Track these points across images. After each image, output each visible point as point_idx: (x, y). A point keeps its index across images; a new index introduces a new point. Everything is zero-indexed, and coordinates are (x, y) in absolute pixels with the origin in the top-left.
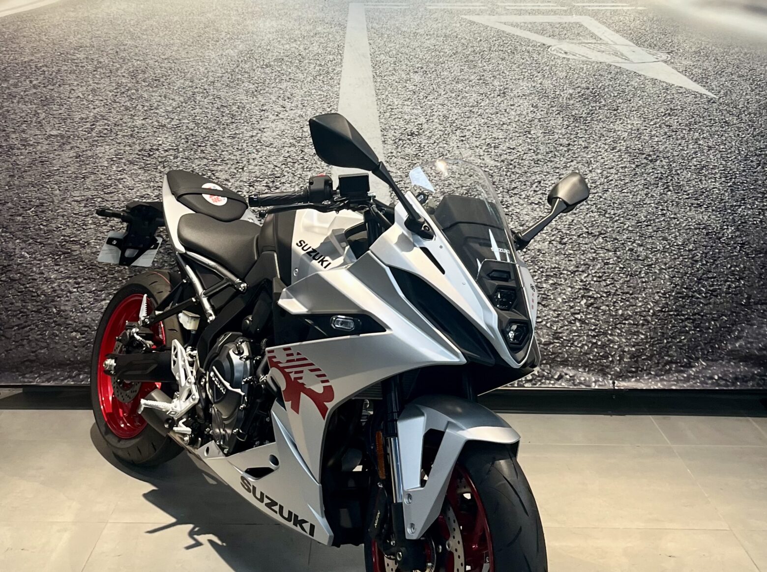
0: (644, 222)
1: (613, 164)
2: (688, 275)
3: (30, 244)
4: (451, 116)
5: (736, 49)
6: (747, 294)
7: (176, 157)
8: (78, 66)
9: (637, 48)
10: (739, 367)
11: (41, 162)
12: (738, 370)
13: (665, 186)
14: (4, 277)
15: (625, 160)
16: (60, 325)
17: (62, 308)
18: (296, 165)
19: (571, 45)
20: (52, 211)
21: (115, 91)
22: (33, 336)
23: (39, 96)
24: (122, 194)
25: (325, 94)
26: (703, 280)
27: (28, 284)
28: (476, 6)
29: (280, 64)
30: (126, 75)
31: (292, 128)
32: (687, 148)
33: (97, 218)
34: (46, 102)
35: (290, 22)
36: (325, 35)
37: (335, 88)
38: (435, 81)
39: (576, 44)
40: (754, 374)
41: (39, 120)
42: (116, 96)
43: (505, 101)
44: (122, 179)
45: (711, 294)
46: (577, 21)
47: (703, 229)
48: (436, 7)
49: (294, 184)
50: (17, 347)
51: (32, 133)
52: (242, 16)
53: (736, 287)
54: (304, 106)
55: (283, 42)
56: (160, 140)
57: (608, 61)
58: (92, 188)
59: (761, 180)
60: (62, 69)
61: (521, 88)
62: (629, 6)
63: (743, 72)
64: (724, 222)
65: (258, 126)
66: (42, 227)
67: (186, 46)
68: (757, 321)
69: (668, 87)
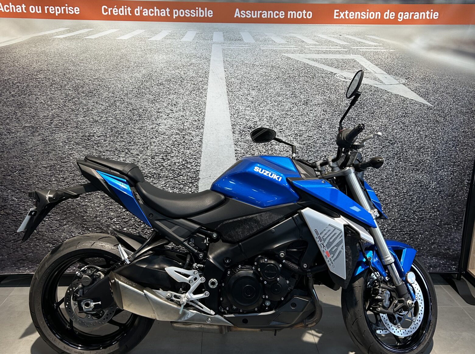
0: (385, 179)
1: (369, 146)
2: (408, 209)
3: (17, 193)
4: (274, 117)
5: (447, 77)
6: (440, 219)
7: (105, 141)
8: (40, 83)
9: (388, 76)
10: (433, 260)
11: (21, 143)
12: (432, 261)
13: (399, 159)
14: (2, 212)
15: (376, 143)
16: (39, 239)
17: (40, 230)
18: (180, 146)
19: (348, 73)
20: (29, 173)
21: (65, 99)
22: (23, 246)
23: (16, 102)
24: (73, 163)
25: (197, 103)
26: (417, 212)
27: (18, 216)
28: (292, 48)
29: (169, 83)
30: (71, 89)
31: (177, 123)
32: (413, 136)
33: (57, 177)
34: (20, 106)
35: (174, 56)
36: (197, 64)
37: (204, 99)
38: (265, 95)
39: (351, 72)
40: (440, 263)
41: (17, 117)
42: (66, 102)
43: (307, 108)
44: (72, 154)
45: (420, 220)
46: (353, 58)
47: (418, 183)
48: (267, 48)
49: (178, 157)
50: (14, 252)
51: (13, 125)
52: (144, 52)
53: (434, 216)
54: (184, 110)
55: (170, 69)
56: (94, 130)
57: (370, 84)
58: (54, 159)
59: (454, 155)
60: (30, 84)
61: (317, 100)
62: (385, 49)
63: (450, 91)
64: (431, 179)
65: (156, 122)
66: (24, 183)
67: (109, 71)
68: (445, 234)
69: (405, 100)
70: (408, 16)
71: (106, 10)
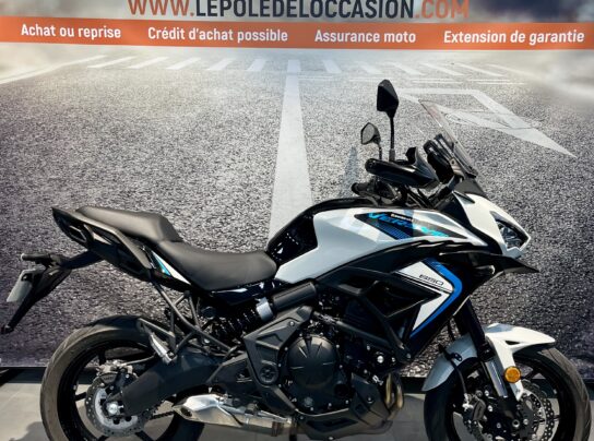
2: (544, 295)
6: (587, 309)
7: (149, 198)
8: (70, 124)
9: (516, 117)
16: (64, 323)
17: (66, 311)
18: (243, 206)
19: (463, 113)
21: (100, 144)
22: (44, 331)
23: (41, 148)
25: (266, 150)
26: (555, 298)
29: (230, 125)
30: (109, 132)
32: (550, 197)
34: (46, 152)
35: (238, 90)
36: (266, 101)
37: (274, 145)
39: (467, 112)
40: (588, 368)
41: (41, 167)
42: (101, 148)
45: (560, 309)
46: (469, 94)
47: (558, 260)
48: (357, 81)
49: (241, 221)
50: (33, 338)
51: (36, 178)
52: (200, 85)
53: (579, 305)
55: (233, 107)
56: (136, 184)
57: (493, 127)
60: (58, 126)
62: (512, 82)
64: (575, 255)
65: (213, 175)
67: (156, 109)
69: (538, 149)
70: (542, 38)
71: (153, 33)
